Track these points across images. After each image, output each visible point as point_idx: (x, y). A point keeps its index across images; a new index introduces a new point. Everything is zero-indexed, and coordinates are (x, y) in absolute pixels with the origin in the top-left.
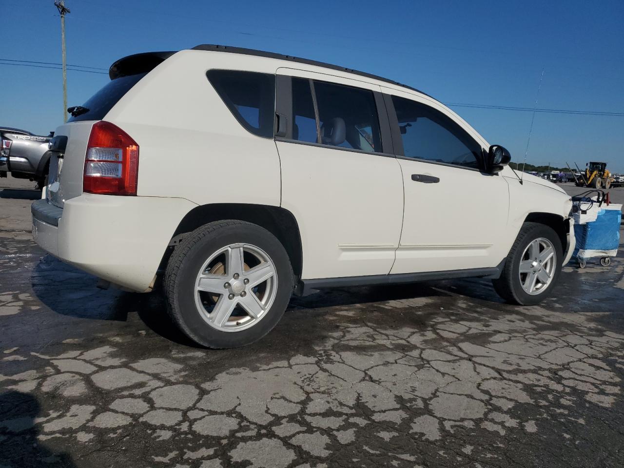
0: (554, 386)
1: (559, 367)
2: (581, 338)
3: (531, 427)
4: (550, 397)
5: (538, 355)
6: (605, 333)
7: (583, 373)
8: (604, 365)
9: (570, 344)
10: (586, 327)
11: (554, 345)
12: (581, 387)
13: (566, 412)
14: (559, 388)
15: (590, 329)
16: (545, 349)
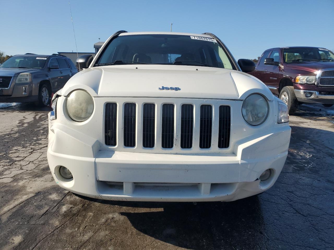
0: (33, 147)
1: (33, 152)
2: (27, 169)
3: (35, 138)
4: (33, 144)
5: (44, 153)
6: (12, 179)
7: (24, 153)
8: (15, 159)
9: (32, 163)
10: (25, 179)
11: (39, 159)
12: (24, 149)
13: (27, 143)
14: (31, 147)
15: (22, 179)
16: (41, 157)
